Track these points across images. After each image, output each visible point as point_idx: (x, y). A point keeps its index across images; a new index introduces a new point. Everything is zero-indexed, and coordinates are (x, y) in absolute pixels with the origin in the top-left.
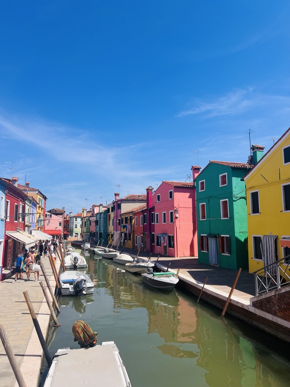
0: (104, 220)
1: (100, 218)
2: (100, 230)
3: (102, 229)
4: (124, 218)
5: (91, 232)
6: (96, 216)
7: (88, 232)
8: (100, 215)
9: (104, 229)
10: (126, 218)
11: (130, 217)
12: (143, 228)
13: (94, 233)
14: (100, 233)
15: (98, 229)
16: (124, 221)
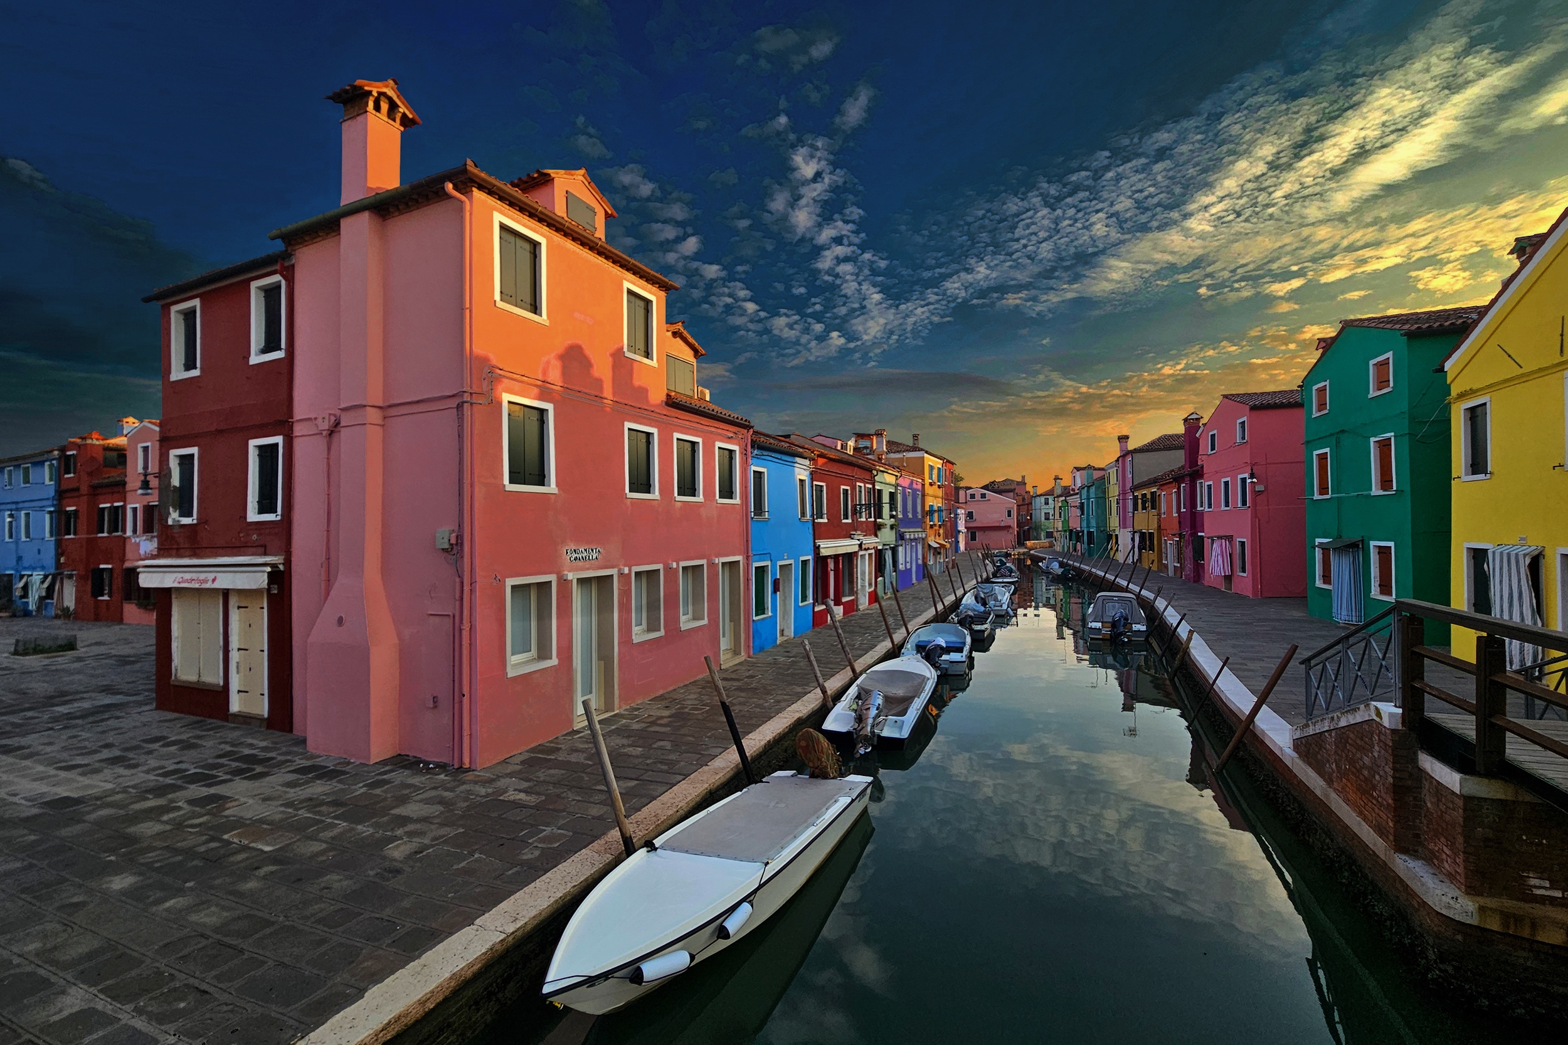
0: (1097, 503)
1: (1088, 499)
2: (1088, 527)
3: (1093, 523)
4: (1140, 497)
5: (1071, 531)
6: (1080, 493)
7: (1065, 531)
8: (1088, 491)
9: (1097, 523)
10: (1144, 495)
11: (1153, 493)
12: (1180, 522)
13: (1077, 533)
14: (1090, 534)
15: (1084, 524)
16: (1140, 501)
